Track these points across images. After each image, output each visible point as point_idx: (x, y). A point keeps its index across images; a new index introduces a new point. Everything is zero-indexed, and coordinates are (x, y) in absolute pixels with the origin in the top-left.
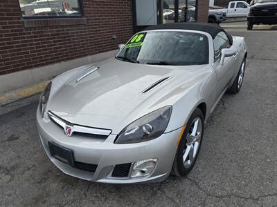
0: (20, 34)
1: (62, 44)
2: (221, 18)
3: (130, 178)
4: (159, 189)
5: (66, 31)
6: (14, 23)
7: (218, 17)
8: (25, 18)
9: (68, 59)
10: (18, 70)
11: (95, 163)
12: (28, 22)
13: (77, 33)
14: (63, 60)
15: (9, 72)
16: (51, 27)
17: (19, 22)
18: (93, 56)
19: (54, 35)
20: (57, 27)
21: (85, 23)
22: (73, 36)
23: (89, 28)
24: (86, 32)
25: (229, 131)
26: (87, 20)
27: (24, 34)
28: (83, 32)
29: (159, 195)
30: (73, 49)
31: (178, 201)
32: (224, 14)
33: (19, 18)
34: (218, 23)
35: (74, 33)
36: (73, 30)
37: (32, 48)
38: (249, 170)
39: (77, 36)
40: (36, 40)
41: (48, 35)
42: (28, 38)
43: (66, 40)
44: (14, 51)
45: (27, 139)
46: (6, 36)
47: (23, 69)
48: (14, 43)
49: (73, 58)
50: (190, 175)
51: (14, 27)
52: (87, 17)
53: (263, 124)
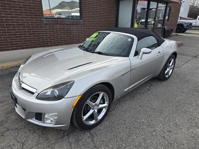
0: (41, 27)
1: (66, 35)
2: (188, 26)
3: (44, 123)
4: (68, 135)
5: (69, 27)
6: (38, 20)
7: (185, 26)
8: (45, 18)
9: (68, 44)
10: (37, 47)
12: (46, 20)
15: (31, 48)
16: (60, 24)
17: (41, 20)
19: (61, 29)
20: (64, 24)
21: (82, 23)
22: (73, 31)
23: (84, 27)
24: (82, 29)
25: (140, 106)
27: (43, 27)
28: (80, 29)
29: (65, 138)
30: (72, 38)
31: (73, 146)
32: (191, 24)
33: (41, 18)
34: (186, 30)
35: (74, 29)
36: (73, 27)
37: (46, 35)
38: (135, 137)
39: (76, 30)
40: (49, 31)
41: (57, 29)
42: (45, 29)
43: (69, 33)
44: (36, 36)
46: (32, 27)
47: (39, 47)
48: (36, 32)
50: (93, 130)
51: (38, 23)
52: (84, 20)
53: (169, 106)
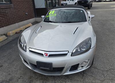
1: (3, 18)
4: (84, 73)
5: (4, 11)
11: (64, 67)
13: (10, 12)
14: (5, 26)
18: (18, 23)
21: (13, 7)
22: (8, 14)
23: (15, 10)
24: (13, 11)
26: (14, 5)
28: (12, 11)
29: (85, 75)
30: (9, 20)
31: (94, 76)
35: (8, 12)
36: (8, 10)
39: (10, 13)
43: (5, 16)
45: (8, 65)
49: (9, 25)
52: (13, 4)
